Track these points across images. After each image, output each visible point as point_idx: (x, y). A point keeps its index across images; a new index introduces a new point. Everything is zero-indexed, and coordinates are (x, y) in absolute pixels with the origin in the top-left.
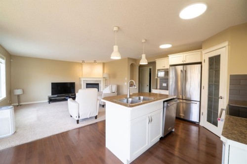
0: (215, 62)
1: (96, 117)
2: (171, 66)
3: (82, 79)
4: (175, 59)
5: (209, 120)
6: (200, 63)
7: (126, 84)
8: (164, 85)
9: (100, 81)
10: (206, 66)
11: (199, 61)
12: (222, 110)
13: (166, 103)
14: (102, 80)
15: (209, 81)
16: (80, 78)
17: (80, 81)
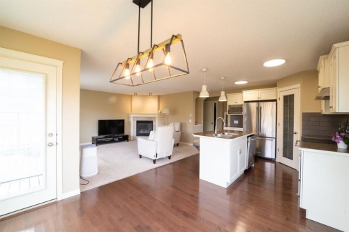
0: (289, 100)
1: (169, 158)
2: (245, 102)
3: (132, 116)
4: (249, 95)
5: (285, 155)
6: (276, 100)
7: (190, 121)
8: (236, 122)
9: (155, 118)
10: (281, 103)
11: (274, 98)
12: (297, 141)
13: (249, 138)
14: (157, 116)
15: (284, 118)
16: (128, 114)
17: (129, 117)
